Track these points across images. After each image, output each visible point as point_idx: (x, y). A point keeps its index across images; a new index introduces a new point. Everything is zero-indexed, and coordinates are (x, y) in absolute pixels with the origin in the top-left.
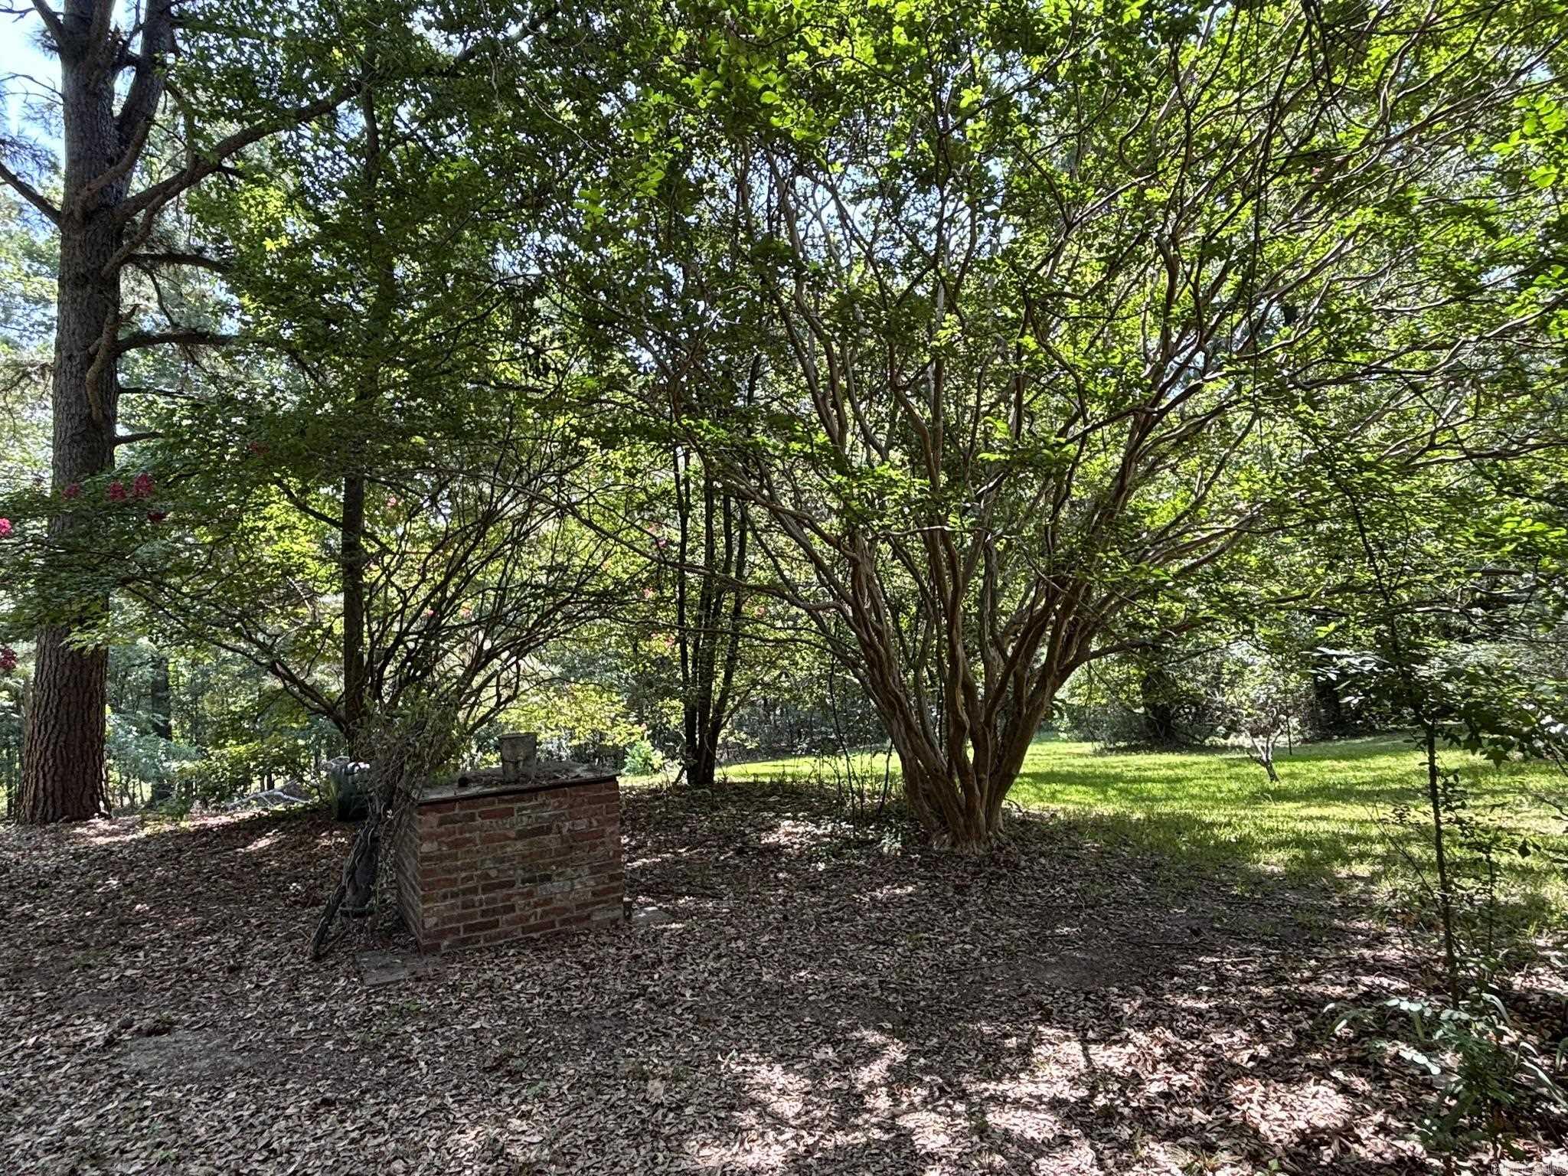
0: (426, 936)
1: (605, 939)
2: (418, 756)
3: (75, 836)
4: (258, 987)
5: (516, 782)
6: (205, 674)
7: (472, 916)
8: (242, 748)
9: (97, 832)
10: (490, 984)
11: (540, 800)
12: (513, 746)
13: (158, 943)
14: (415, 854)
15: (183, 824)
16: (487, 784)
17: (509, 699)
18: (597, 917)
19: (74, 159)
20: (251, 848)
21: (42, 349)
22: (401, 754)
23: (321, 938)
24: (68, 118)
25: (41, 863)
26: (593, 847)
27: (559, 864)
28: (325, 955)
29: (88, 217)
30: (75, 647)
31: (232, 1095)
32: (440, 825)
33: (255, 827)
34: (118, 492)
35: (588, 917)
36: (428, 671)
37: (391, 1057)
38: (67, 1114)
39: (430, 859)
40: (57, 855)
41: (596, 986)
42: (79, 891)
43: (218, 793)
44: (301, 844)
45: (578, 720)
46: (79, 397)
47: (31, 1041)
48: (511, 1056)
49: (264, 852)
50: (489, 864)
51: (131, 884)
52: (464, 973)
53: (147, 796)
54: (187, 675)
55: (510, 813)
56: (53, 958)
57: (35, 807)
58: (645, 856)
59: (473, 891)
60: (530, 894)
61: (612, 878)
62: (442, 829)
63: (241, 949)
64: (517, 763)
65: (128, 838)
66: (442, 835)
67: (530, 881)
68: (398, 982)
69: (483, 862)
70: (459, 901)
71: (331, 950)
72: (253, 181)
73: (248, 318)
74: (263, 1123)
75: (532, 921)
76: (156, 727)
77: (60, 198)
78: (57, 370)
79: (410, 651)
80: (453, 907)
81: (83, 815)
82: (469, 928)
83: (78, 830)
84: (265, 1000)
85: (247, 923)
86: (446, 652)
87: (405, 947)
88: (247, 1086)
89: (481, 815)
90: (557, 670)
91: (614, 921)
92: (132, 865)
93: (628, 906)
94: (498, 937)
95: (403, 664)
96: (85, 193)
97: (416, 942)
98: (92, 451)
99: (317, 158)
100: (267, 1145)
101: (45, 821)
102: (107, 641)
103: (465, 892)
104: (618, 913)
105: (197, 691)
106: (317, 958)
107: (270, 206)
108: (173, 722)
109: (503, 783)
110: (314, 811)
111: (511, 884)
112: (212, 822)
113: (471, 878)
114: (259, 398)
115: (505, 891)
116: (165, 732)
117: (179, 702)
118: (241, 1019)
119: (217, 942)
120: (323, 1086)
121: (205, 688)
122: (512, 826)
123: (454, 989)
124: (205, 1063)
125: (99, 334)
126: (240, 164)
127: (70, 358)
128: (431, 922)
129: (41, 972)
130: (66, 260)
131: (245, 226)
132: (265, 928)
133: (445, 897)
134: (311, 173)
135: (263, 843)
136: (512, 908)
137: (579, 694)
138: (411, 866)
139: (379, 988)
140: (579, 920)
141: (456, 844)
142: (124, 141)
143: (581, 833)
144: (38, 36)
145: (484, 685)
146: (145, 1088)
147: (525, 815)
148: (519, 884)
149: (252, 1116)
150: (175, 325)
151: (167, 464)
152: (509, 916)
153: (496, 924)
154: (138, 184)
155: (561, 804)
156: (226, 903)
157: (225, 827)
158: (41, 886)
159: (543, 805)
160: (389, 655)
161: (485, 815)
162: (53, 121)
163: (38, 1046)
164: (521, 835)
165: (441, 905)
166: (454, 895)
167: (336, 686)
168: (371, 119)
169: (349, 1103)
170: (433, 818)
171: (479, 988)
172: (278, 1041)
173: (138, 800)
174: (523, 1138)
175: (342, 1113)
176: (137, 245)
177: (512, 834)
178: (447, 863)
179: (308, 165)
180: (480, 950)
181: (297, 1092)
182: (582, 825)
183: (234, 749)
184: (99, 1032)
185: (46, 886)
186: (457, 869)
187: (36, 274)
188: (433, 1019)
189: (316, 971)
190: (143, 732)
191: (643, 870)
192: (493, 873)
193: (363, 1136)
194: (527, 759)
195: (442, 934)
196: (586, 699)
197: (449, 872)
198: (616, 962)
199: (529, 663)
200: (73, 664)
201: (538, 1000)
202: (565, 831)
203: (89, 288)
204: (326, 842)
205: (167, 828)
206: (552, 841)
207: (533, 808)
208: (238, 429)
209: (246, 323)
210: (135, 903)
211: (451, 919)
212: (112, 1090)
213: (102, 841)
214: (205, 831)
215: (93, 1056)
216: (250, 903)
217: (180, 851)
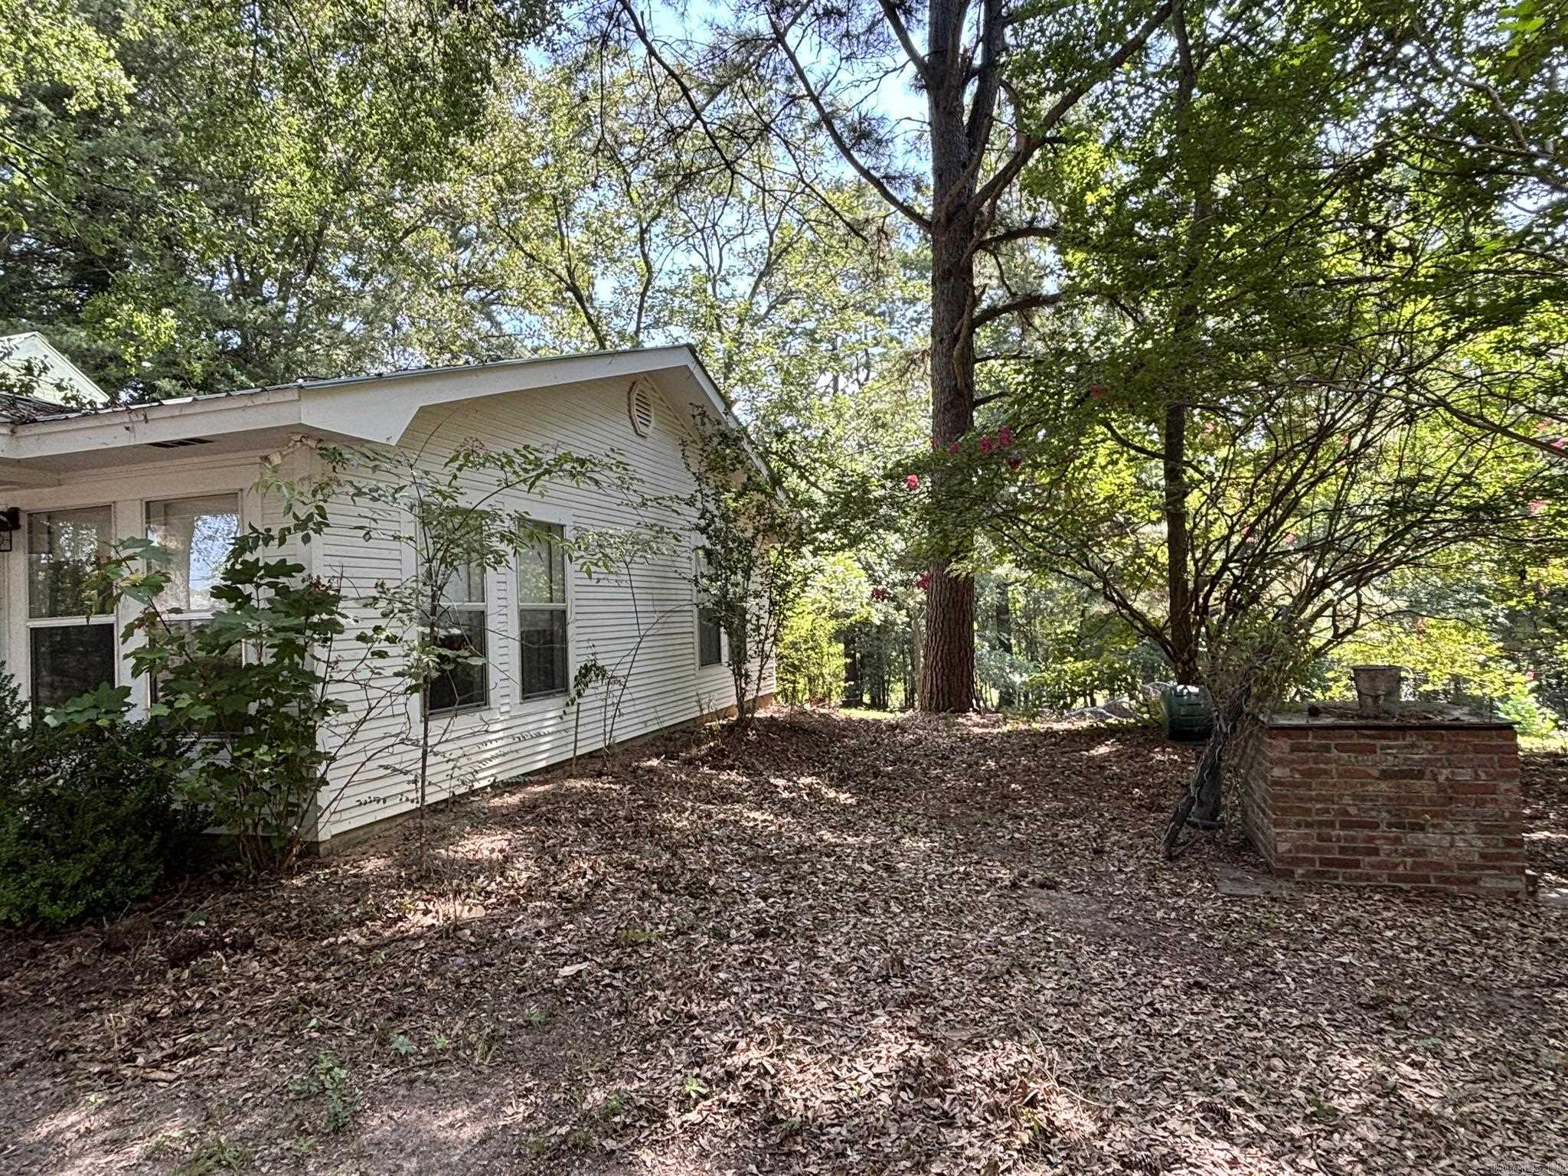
0: (1279, 860)
1: (1498, 909)
2: (1266, 680)
3: (959, 724)
4: (1120, 871)
5: (1376, 718)
6: (1037, 601)
7: (1329, 850)
8: (1079, 665)
9: (972, 723)
10: (1356, 924)
11: (1408, 740)
12: (1372, 679)
13: (1033, 818)
14: (1264, 779)
15: (1034, 725)
16: (1340, 716)
17: (1348, 632)
18: (1488, 883)
19: (939, 173)
20: (1093, 752)
21: (920, 339)
22: (1246, 676)
23: (1172, 841)
24: (934, 143)
25: (940, 741)
26: (1482, 803)
27: (1434, 815)
28: (1177, 857)
29: (949, 220)
30: (954, 574)
31: (1115, 954)
32: (1292, 751)
33: (1095, 736)
34: (987, 445)
35: (1474, 881)
36: (1255, 598)
37: (1256, 964)
38: (995, 929)
39: (1282, 784)
40: (949, 736)
41: (1495, 958)
42: (970, 766)
43: (1059, 702)
44: (1138, 755)
45: (1433, 662)
46: (948, 373)
47: (962, 869)
48: (1390, 1000)
49: (1105, 758)
50: (1347, 800)
51: (1004, 767)
52: (1324, 905)
53: (996, 701)
54: (1023, 601)
55: (1372, 750)
56: (962, 813)
57: (931, 698)
58: (1547, 828)
59: (1331, 824)
60: (1397, 840)
61: (1509, 843)
62: (1294, 757)
63: (1100, 835)
64: (1377, 697)
65: (996, 731)
66: (1293, 762)
67: (1398, 826)
68: (1252, 897)
69: (1341, 796)
70: (1314, 832)
71: (1182, 854)
72: (1075, 142)
73: (1073, 273)
74: (1145, 984)
75: (1401, 869)
76: (1002, 643)
77: (930, 210)
78: (933, 353)
79: (1236, 578)
80: (1307, 836)
81: (963, 710)
82: (1324, 862)
83: (960, 720)
84: (1127, 882)
85: (1101, 815)
86: (1273, 579)
87: (1255, 866)
88: (1126, 950)
89: (1336, 746)
90: (1402, 603)
91: (1512, 894)
92: (1002, 752)
93: (1533, 881)
94: (1359, 877)
95: (1229, 591)
96: (947, 199)
97: (1268, 865)
98: (958, 416)
99: (1131, 99)
100: (1151, 1004)
101: (938, 710)
102: (974, 570)
103: (1321, 824)
104: (1518, 885)
105: (1030, 615)
106: (1170, 858)
107: (1090, 161)
108: (1013, 641)
109: (1360, 717)
110: (1145, 727)
111: (1375, 826)
112: (1056, 726)
113: (1327, 811)
114: (1085, 346)
115: (1366, 832)
116: (1008, 649)
117: (1017, 624)
118: (1111, 894)
119: (1079, 826)
120: (1194, 971)
121: (1038, 612)
122: (1375, 764)
123: (1314, 918)
124: (1088, 921)
125: (960, 316)
126: (1063, 130)
127: (941, 341)
128: (1283, 847)
129: (955, 820)
130: (936, 261)
131: (1068, 186)
132: (1117, 822)
133: (1298, 825)
134: (1125, 115)
135: (1103, 750)
136: (1375, 852)
137: (1435, 632)
138: (1260, 789)
139: (1234, 899)
140: (1460, 881)
141: (1308, 774)
142: (972, 146)
143: (1464, 784)
144: (913, 82)
145: (1318, 614)
146: (1046, 928)
147: (1392, 753)
148: (1383, 827)
149: (1134, 975)
150: (1013, 295)
151: (1016, 417)
152: (1373, 859)
153: (1356, 864)
154: (983, 179)
155: (1436, 748)
156: (1081, 795)
157: (1069, 731)
158: (944, 759)
159: (1413, 746)
160: (1215, 580)
161: (1340, 748)
162: (923, 148)
163: (967, 874)
164: (1385, 775)
165: (1294, 832)
166: (1309, 825)
167: (1159, 612)
168: (1182, 37)
169: (1221, 993)
170: (1284, 744)
171: (1342, 925)
172: (1146, 920)
173: (989, 703)
174: (1417, 1087)
175: (1215, 999)
176: (984, 233)
177: (1375, 773)
178: (1302, 792)
179: (1124, 108)
180: (1338, 886)
181: (1170, 968)
182: (1465, 775)
183: (1071, 665)
184: (1005, 875)
185: (948, 758)
186: (1311, 799)
187: (909, 279)
188: (1295, 941)
189: (1171, 869)
190: (993, 648)
191: (1548, 844)
192: (1353, 810)
193: (1238, 1026)
194: (1389, 694)
195: (1297, 862)
196: (1442, 637)
197: (1301, 799)
198: (1522, 940)
199: (1370, 594)
200: (951, 588)
201: (1415, 954)
202: (1441, 779)
203: (952, 280)
204: (1159, 757)
205: (1023, 727)
206: (1424, 788)
207: (1400, 747)
208: (1072, 378)
209: (1072, 279)
210: (1010, 782)
211: (1305, 848)
212: (1022, 923)
213: (977, 730)
214: (1051, 734)
215: (1005, 891)
216: (1100, 799)
217: (1035, 746)
